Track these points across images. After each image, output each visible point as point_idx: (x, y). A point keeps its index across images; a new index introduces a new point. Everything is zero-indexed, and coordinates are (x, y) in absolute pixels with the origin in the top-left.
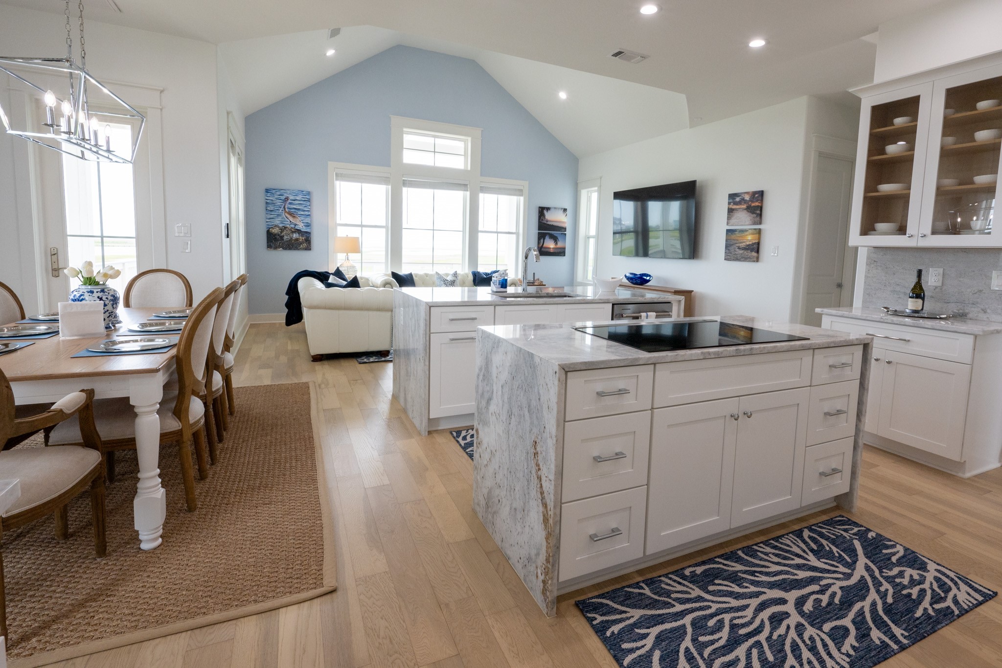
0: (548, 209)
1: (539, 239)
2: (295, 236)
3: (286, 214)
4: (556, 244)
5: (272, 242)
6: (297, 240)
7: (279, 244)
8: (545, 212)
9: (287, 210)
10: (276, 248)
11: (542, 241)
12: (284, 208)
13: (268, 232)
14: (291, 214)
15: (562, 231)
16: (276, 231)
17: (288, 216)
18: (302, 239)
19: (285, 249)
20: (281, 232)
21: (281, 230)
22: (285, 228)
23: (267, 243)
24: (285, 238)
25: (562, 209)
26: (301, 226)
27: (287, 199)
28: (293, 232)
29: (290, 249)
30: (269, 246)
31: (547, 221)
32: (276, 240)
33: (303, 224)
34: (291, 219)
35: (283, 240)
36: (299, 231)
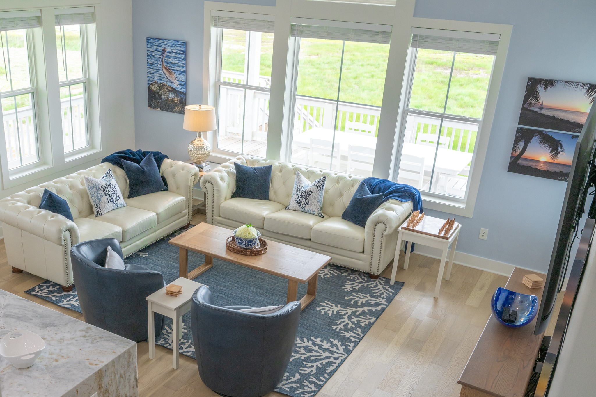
0: (549, 83)
1: (517, 141)
2: (171, 95)
3: (164, 70)
4: (557, 154)
5: (152, 100)
6: (172, 100)
7: (158, 103)
8: (540, 89)
9: (164, 64)
10: (155, 108)
11: (521, 145)
12: (162, 61)
13: (149, 87)
14: (167, 69)
15: (575, 132)
16: (155, 88)
17: (165, 71)
18: (177, 99)
19: (162, 109)
20: (160, 90)
21: (159, 87)
22: (163, 85)
23: (148, 101)
24: (163, 96)
25: (584, 84)
26: (176, 85)
27: (164, 50)
28: (169, 91)
29: (166, 111)
30: (150, 105)
31: (541, 108)
32: (156, 99)
33: (177, 83)
34: (168, 75)
35: (161, 99)
36: (174, 90)
